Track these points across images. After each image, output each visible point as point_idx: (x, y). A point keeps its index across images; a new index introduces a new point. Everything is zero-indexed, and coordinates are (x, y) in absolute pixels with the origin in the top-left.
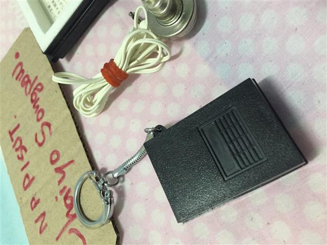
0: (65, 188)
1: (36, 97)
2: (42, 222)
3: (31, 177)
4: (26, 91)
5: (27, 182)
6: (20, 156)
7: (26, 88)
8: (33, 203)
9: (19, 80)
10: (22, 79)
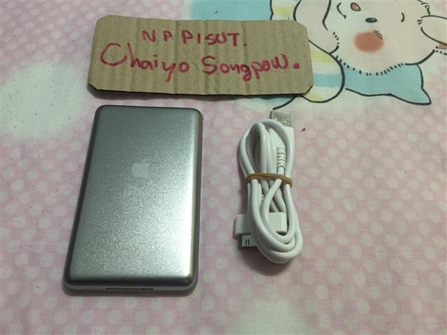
0: (156, 66)
1: (243, 71)
2: (149, 36)
3: (187, 40)
4: (257, 63)
5: (187, 35)
6: (210, 37)
7: (259, 64)
8: (168, 34)
9: (272, 60)
10: (270, 63)
